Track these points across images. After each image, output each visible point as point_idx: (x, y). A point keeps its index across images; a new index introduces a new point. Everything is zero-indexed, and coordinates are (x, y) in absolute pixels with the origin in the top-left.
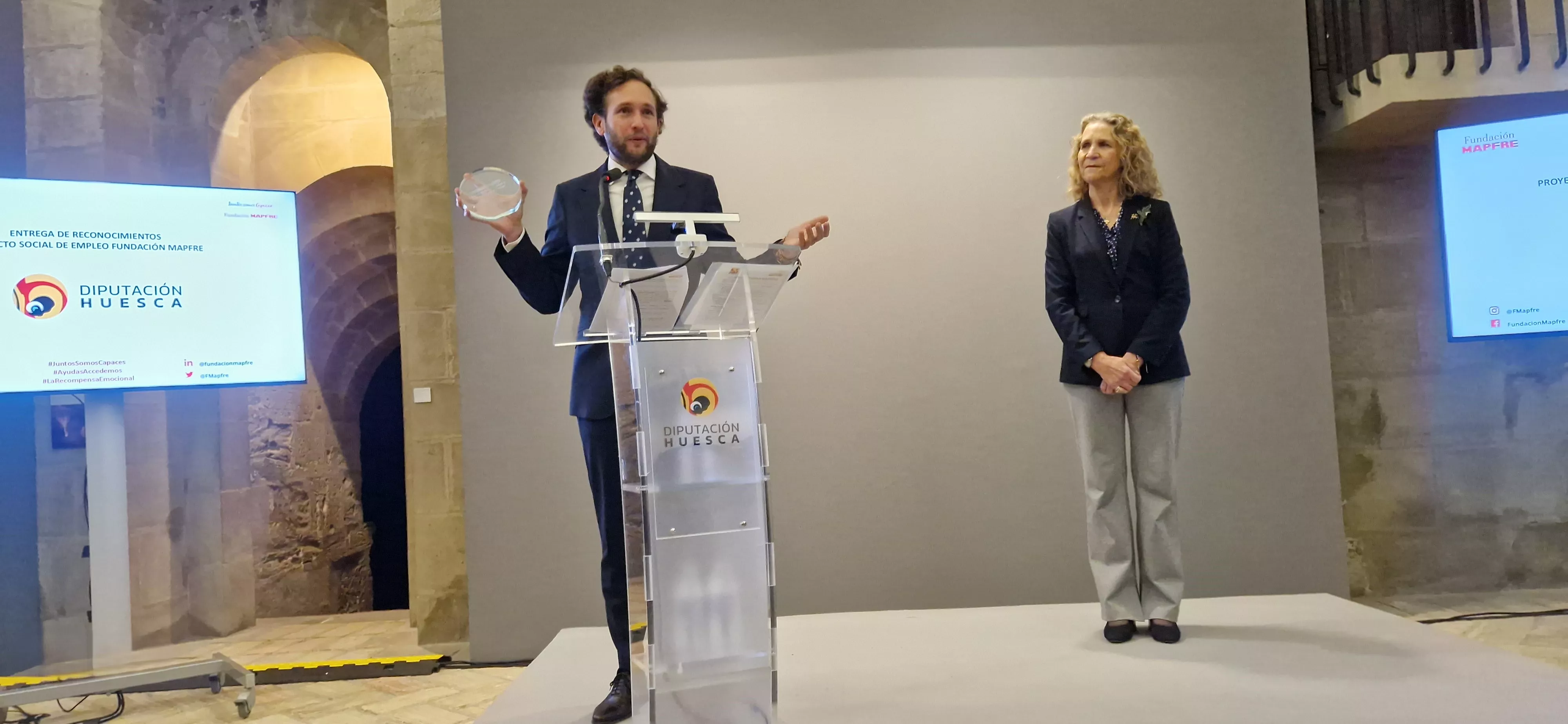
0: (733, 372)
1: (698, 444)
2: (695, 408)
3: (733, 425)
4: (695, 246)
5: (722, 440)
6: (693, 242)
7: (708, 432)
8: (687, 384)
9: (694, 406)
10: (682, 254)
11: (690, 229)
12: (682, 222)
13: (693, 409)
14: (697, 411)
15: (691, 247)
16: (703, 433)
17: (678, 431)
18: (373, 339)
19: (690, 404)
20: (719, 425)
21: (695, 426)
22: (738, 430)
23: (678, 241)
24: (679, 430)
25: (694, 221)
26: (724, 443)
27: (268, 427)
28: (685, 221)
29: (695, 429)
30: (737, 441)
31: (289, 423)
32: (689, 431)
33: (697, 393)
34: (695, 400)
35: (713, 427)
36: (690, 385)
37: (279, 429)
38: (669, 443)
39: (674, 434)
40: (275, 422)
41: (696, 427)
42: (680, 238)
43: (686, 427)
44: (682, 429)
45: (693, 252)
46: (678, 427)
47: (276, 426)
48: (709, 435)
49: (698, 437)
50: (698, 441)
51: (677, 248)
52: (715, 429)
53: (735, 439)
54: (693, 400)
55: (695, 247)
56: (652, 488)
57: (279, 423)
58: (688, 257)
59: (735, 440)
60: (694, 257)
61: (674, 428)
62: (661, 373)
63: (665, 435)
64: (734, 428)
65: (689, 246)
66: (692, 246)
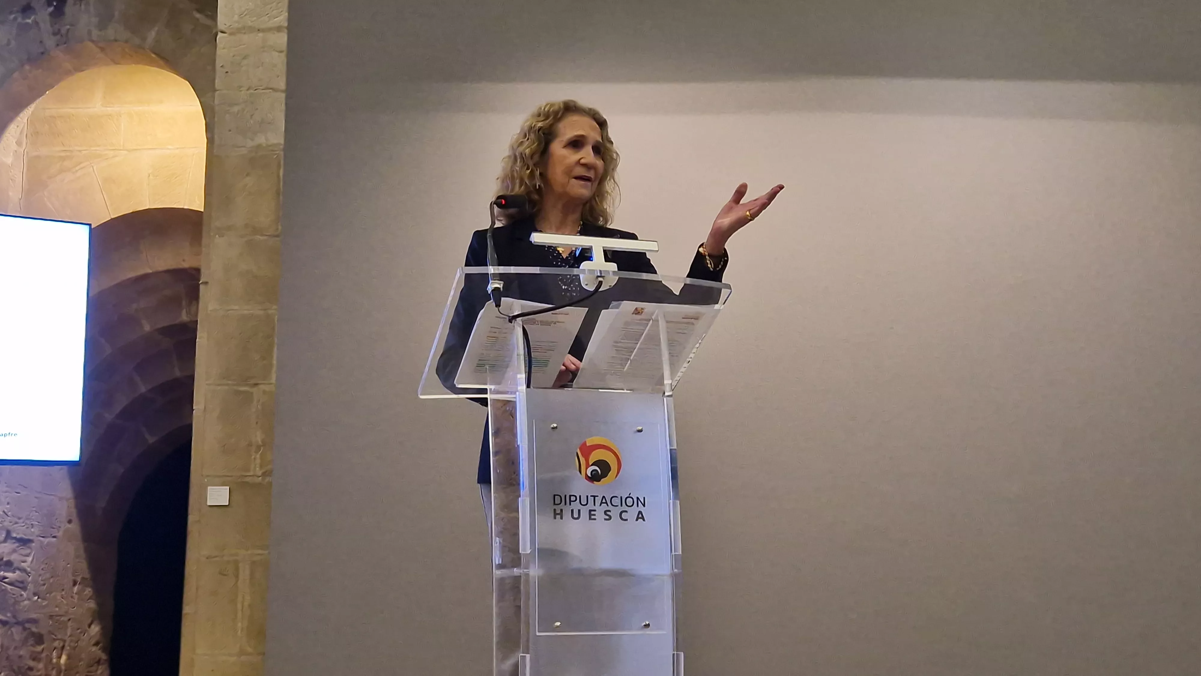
0: (643, 432)
1: (595, 519)
2: (593, 473)
3: (638, 498)
4: (603, 275)
5: (624, 516)
6: (600, 271)
7: (608, 505)
8: (585, 443)
9: (592, 472)
10: (587, 285)
11: (598, 255)
12: (588, 247)
13: (590, 475)
14: (594, 478)
15: (598, 277)
16: (600, 505)
17: (570, 501)
18: (147, 436)
19: (587, 469)
20: (621, 498)
21: (591, 496)
22: (644, 505)
23: (582, 268)
24: (572, 500)
25: (603, 247)
26: (626, 520)
27: (5, 541)
28: (592, 247)
29: (591, 499)
30: (642, 520)
31: (31, 538)
32: (584, 502)
33: (597, 455)
34: (592, 465)
35: (613, 499)
36: (588, 445)
37: (17, 545)
38: (558, 514)
39: (566, 504)
40: (14, 535)
41: (593, 498)
42: (585, 265)
43: (580, 497)
44: (575, 499)
45: (600, 283)
46: (570, 496)
47: (14, 541)
48: (608, 509)
49: (595, 511)
50: (594, 515)
51: (581, 276)
52: (616, 501)
53: (640, 516)
54: (590, 464)
55: (603, 277)
56: (535, 571)
57: (18, 536)
58: (592, 289)
59: (640, 518)
60: (600, 290)
61: (565, 496)
62: (553, 428)
63: (555, 504)
64: (639, 502)
65: (596, 275)
66: (599, 274)
